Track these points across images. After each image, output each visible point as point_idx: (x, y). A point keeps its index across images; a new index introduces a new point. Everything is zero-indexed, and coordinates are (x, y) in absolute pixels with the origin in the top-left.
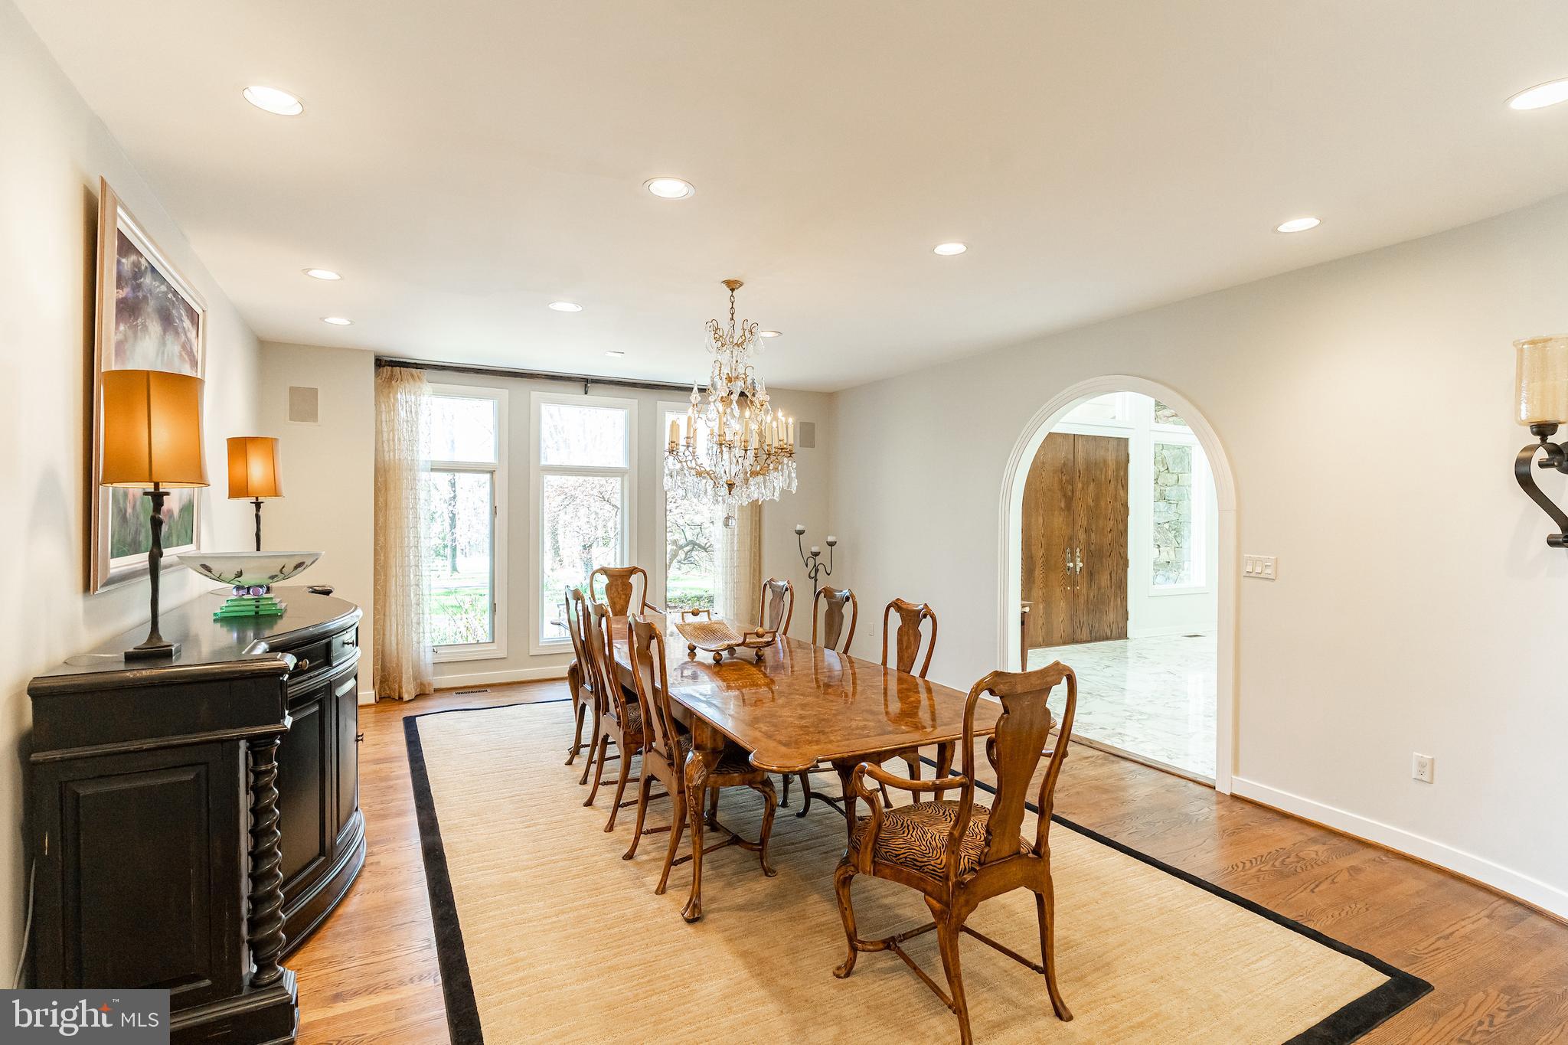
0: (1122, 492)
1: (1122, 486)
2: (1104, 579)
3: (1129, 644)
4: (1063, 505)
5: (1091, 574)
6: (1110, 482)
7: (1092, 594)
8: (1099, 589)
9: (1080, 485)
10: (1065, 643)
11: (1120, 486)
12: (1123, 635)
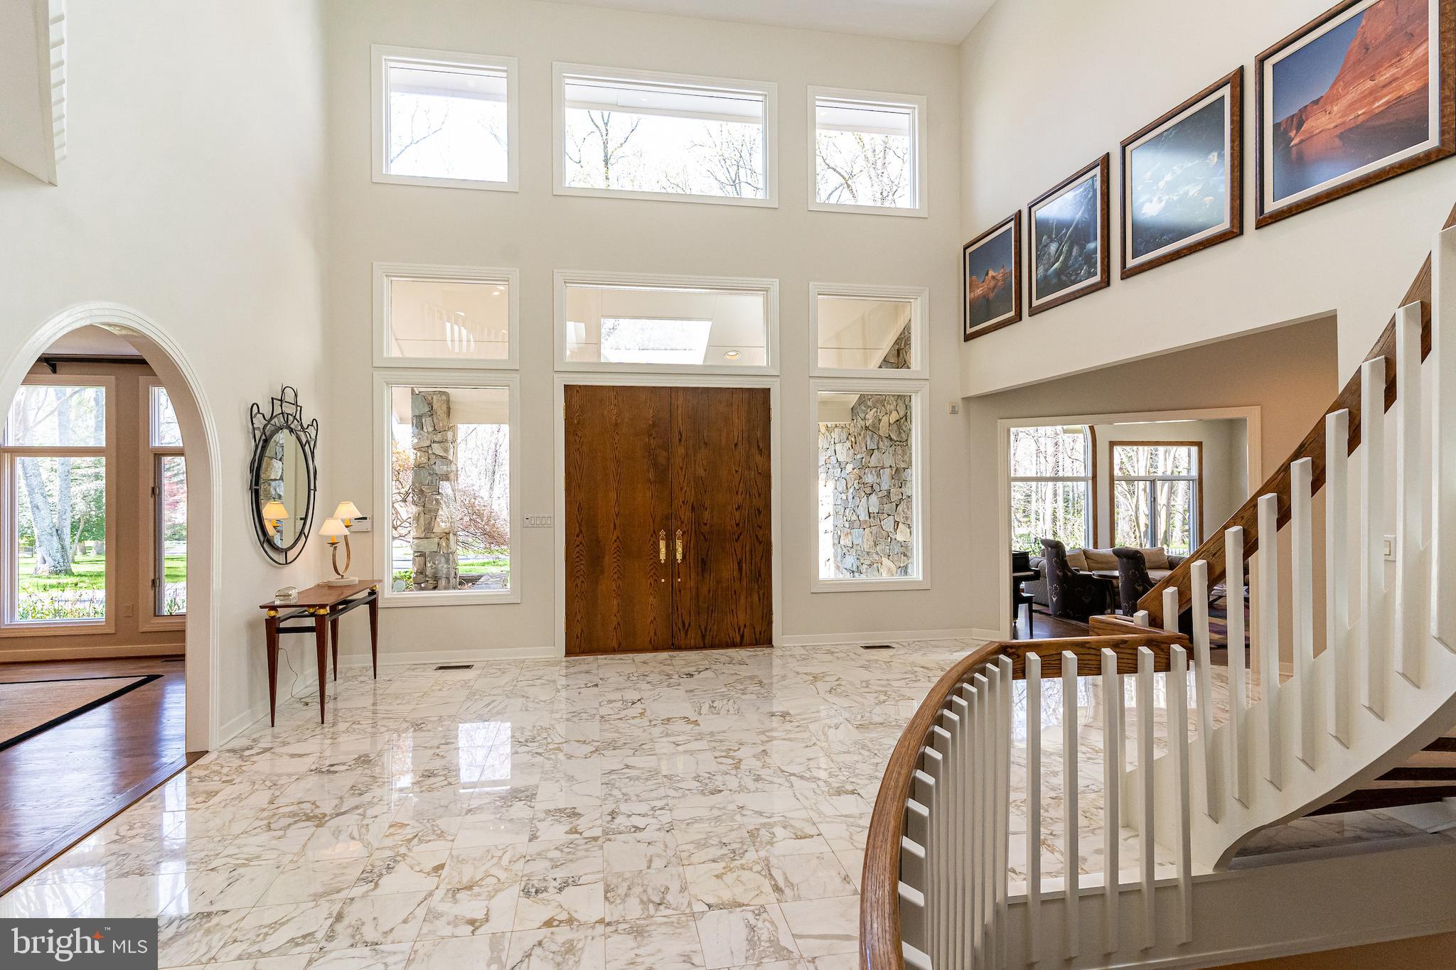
0: (758, 458)
1: (760, 451)
2: (727, 570)
3: (777, 652)
4: (651, 475)
5: (704, 562)
6: (736, 445)
7: (705, 589)
8: (719, 582)
9: (681, 451)
10: (656, 649)
11: (754, 450)
12: (764, 639)
